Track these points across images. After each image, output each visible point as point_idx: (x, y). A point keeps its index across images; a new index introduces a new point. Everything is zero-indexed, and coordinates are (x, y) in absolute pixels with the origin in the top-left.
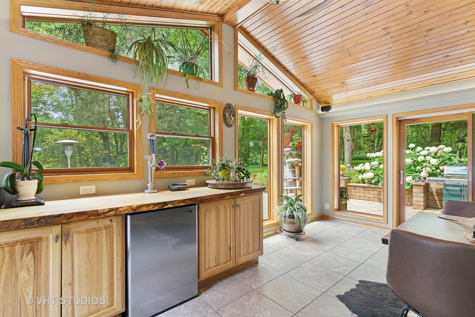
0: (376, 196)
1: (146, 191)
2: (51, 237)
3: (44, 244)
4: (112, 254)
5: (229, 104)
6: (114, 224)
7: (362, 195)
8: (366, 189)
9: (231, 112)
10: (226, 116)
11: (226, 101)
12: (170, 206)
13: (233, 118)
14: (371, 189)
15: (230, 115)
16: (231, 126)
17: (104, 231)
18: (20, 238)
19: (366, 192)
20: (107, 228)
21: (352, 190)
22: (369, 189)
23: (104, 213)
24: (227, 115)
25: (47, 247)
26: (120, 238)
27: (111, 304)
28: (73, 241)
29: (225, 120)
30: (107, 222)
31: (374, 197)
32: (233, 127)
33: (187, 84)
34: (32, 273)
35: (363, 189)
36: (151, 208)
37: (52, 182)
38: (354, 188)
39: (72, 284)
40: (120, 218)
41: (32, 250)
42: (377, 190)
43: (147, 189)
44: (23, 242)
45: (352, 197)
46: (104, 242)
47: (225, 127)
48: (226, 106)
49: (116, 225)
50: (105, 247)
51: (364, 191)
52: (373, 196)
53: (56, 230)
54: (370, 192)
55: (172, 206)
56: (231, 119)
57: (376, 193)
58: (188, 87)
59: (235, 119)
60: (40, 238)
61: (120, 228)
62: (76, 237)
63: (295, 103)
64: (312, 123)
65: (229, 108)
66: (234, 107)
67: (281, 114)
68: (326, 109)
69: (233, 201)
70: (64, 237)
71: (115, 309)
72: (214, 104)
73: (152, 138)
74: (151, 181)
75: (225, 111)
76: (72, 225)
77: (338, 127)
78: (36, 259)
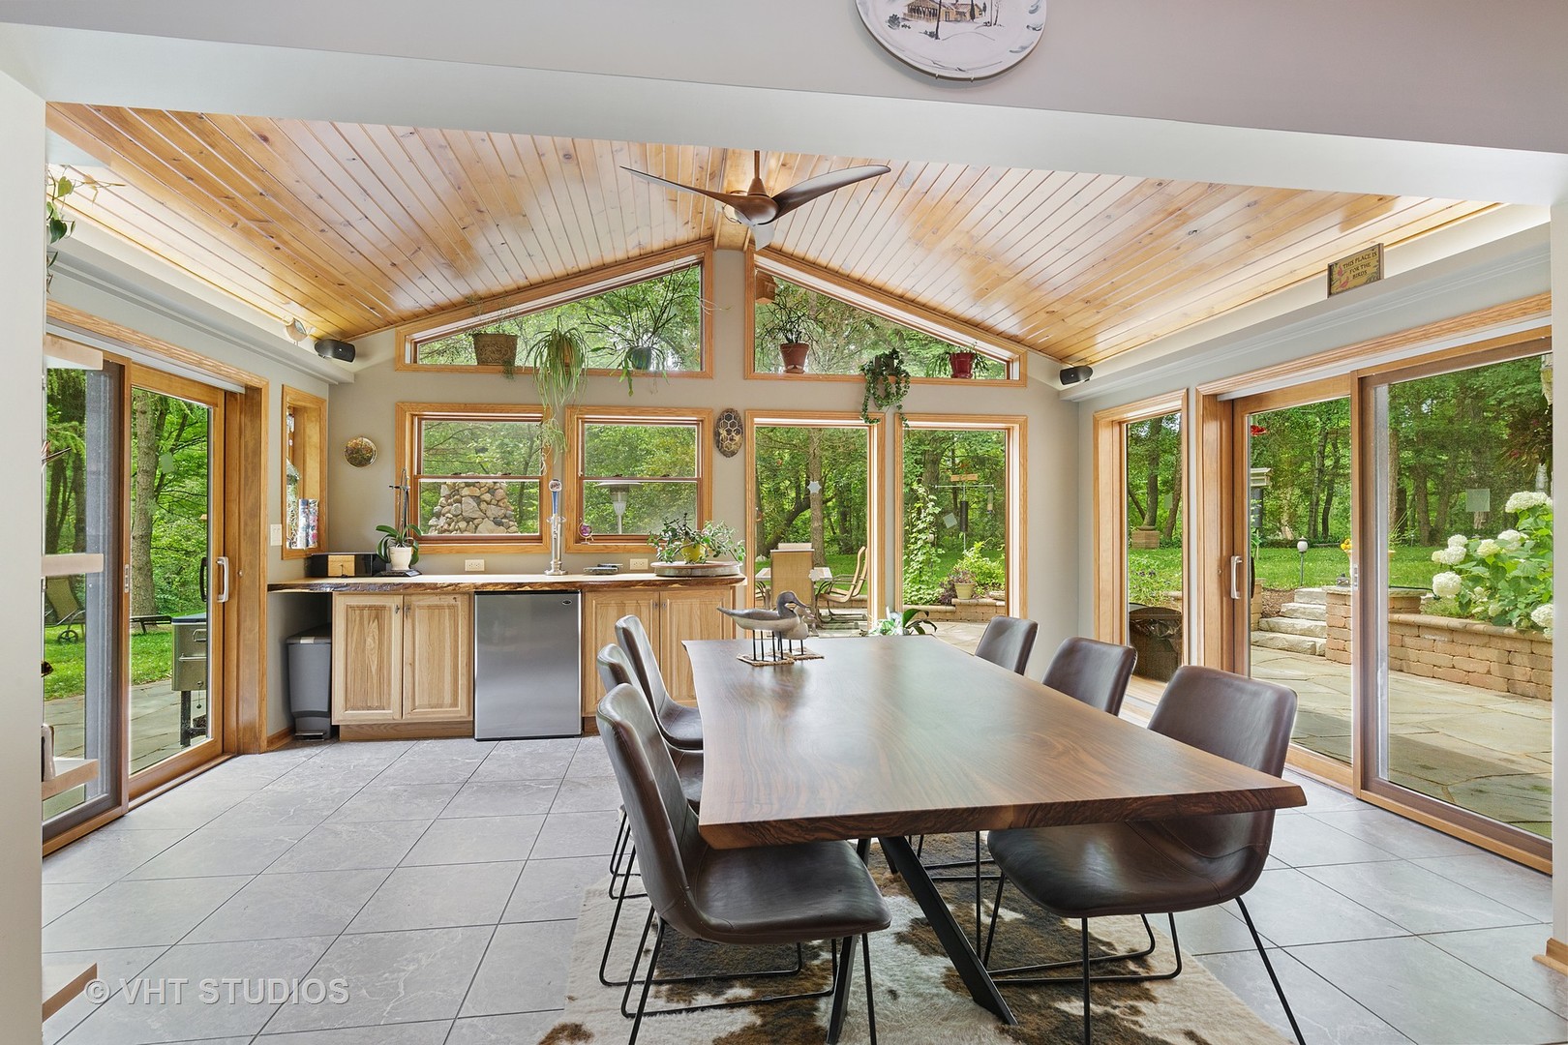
0: (1494, 667)
1: (547, 572)
2: (395, 609)
3: (387, 613)
4: (456, 641)
5: (732, 411)
6: (459, 603)
7: (1444, 660)
8: (1457, 637)
9: (732, 425)
10: (719, 434)
11: (719, 403)
12: (528, 588)
13: (737, 438)
14: (1477, 641)
15: (729, 432)
16: (733, 453)
17: (447, 611)
18: (368, 603)
19: (1459, 649)
20: (451, 607)
21: (1408, 641)
22: (1468, 640)
23: (442, 587)
24: (723, 433)
25: (391, 617)
27: (455, 704)
28: (414, 615)
29: (718, 443)
30: (450, 600)
31: (1489, 672)
32: (739, 457)
33: (631, 388)
34: (377, 642)
35: (1445, 638)
36: (498, 589)
37: (434, 552)
38: (1415, 631)
39: (413, 665)
40: (466, 597)
41: (377, 617)
42: (1499, 643)
43: (550, 569)
44: (370, 607)
45: (1409, 667)
46: (448, 625)
47: (718, 457)
48: (722, 414)
49: (461, 603)
50: (448, 630)
51: (1449, 647)
52: (1482, 668)
53: (398, 600)
54: (1472, 650)
55: (529, 589)
56: (732, 440)
57: (1492, 654)
58: (631, 393)
59: (744, 438)
60: (384, 607)
61: (467, 610)
62: (417, 611)
63: (954, 376)
64: (1026, 421)
65: (729, 418)
66: (742, 415)
67: (888, 411)
68: (1068, 376)
69: (656, 595)
70: (406, 609)
71: (460, 712)
72: (693, 415)
73: (555, 489)
74: (556, 557)
75: (717, 426)
76: (414, 598)
77: (1120, 423)
78: (380, 628)
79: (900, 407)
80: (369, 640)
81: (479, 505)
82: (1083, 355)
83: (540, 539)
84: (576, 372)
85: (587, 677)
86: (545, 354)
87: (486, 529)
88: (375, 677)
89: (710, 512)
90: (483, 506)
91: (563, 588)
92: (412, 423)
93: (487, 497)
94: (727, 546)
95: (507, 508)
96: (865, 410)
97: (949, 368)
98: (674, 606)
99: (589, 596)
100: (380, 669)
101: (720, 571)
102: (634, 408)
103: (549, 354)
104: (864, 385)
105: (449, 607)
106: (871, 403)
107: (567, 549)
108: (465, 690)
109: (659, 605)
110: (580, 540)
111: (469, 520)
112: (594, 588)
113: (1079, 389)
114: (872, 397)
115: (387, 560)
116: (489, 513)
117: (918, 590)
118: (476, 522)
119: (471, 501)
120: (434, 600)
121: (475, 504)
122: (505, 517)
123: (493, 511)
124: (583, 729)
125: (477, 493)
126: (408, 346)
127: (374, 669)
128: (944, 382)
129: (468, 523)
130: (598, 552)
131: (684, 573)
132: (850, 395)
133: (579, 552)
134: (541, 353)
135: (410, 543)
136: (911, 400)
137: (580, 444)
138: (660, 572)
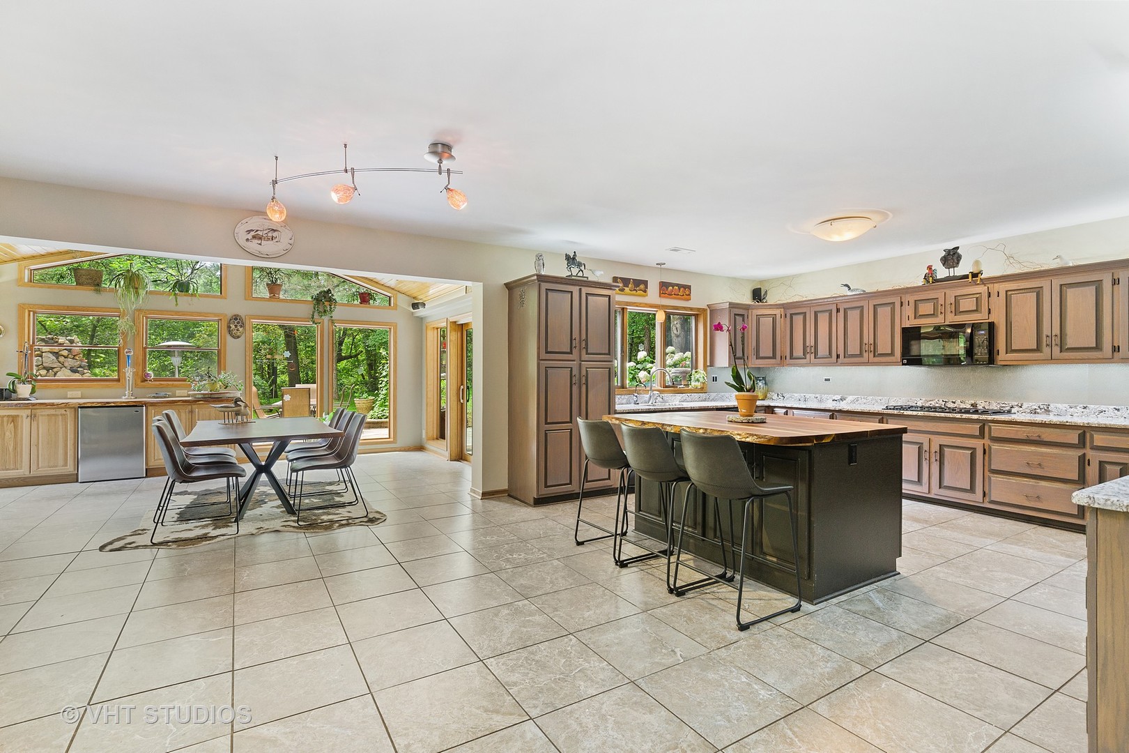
1: (124, 397)
2: (25, 416)
3: (20, 419)
4: (66, 433)
5: (238, 315)
6: (68, 413)
9: (238, 323)
10: (230, 327)
11: (230, 311)
13: (241, 329)
15: (236, 326)
16: (238, 337)
17: (60, 417)
18: (7, 414)
20: (63, 415)
23: (56, 405)
24: (233, 327)
25: (22, 422)
26: (73, 423)
27: (66, 464)
28: (38, 420)
29: (230, 332)
30: (62, 411)
32: (242, 339)
33: (176, 301)
34: (13, 434)
36: (94, 405)
37: (46, 387)
39: (37, 445)
40: (73, 410)
41: (13, 421)
43: (126, 395)
44: (8, 416)
46: (60, 423)
47: (229, 338)
48: (232, 317)
49: (70, 414)
50: (61, 427)
53: (26, 412)
55: (113, 405)
56: (238, 330)
58: (177, 304)
59: (245, 329)
60: (18, 416)
61: (73, 416)
62: (40, 418)
63: (361, 303)
64: (396, 326)
65: (236, 319)
66: (243, 318)
67: (326, 319)
68: (415, 306)
69: (190, 407)
70: (32, 417)
71: (70, 468)
72: (215, 316)
73: (128, 354)
74: (129, 390)
75: (229, 323)
76: (38, 411)
77: (437, 328)
78: (15, 427)
79: (331, 317)
80: (8, 434)
81: (57, 358)
82: (422, 298)
83: (118, 380)
84: (142, 292)
85: (149, 449)
86: (122, 283)
87: (64, 374)
88: (12, 453)
89: (225, 366)
90: (61, 359)
91: (135, 404)
92: (29, 315)
93: (65, 353)
94: (232, 382)
95: (81, 361)
96: (313, 318)
97: (359, 300)
98: (201, 413)
99: (150, 408)
100: (15, 449)
101: (228, 395)
102: (179, 312)
103: (125, 283)
104: (312, 306)
105: (61, 415)
106: (316, 314)
107: (136, 385)
108: (72, 458)
109: (192, 412)
110: (144, 381)
111: (48, 369)
112: (153, 404)
113: (420, 312)
114: (317, 311)
115: (14, 391)
116: (66, 364)
117: (382, 411)
118: (55, 370)
119: (50, 355)
120: (52, 412)
121: (54, 358)
122: (80, 367)
123: (70, 362)
124: (146, 475)
125: (56, 349)
126: (26, 271)
127: (11, 448)
128: (355, 305)
129: (48, 371)
130: (156, 387)
131: (207, 396)
132: (306, 310)
133: (144, 387)
134: (119, 282)
135: (29, 382)
136: (338, 313)
137: (145, 330)
138: (193, 395)
